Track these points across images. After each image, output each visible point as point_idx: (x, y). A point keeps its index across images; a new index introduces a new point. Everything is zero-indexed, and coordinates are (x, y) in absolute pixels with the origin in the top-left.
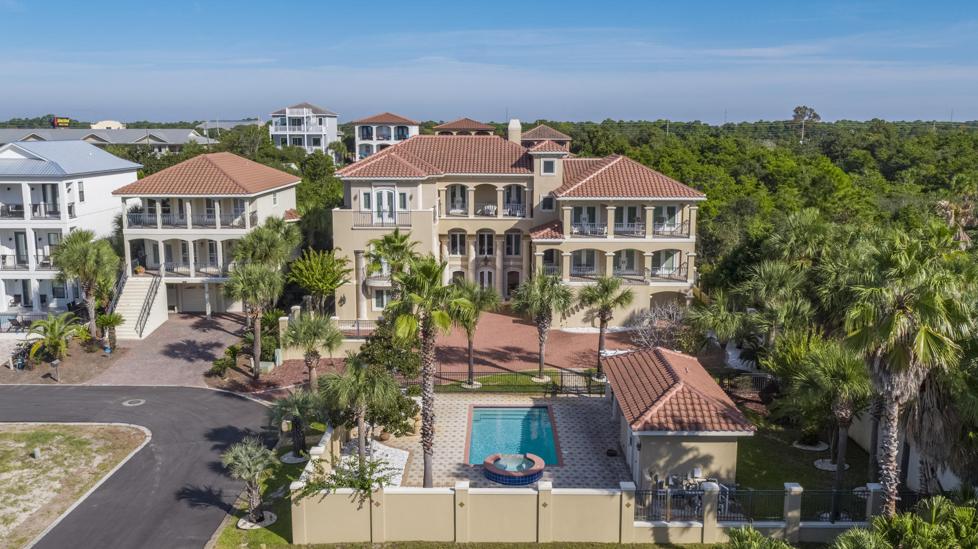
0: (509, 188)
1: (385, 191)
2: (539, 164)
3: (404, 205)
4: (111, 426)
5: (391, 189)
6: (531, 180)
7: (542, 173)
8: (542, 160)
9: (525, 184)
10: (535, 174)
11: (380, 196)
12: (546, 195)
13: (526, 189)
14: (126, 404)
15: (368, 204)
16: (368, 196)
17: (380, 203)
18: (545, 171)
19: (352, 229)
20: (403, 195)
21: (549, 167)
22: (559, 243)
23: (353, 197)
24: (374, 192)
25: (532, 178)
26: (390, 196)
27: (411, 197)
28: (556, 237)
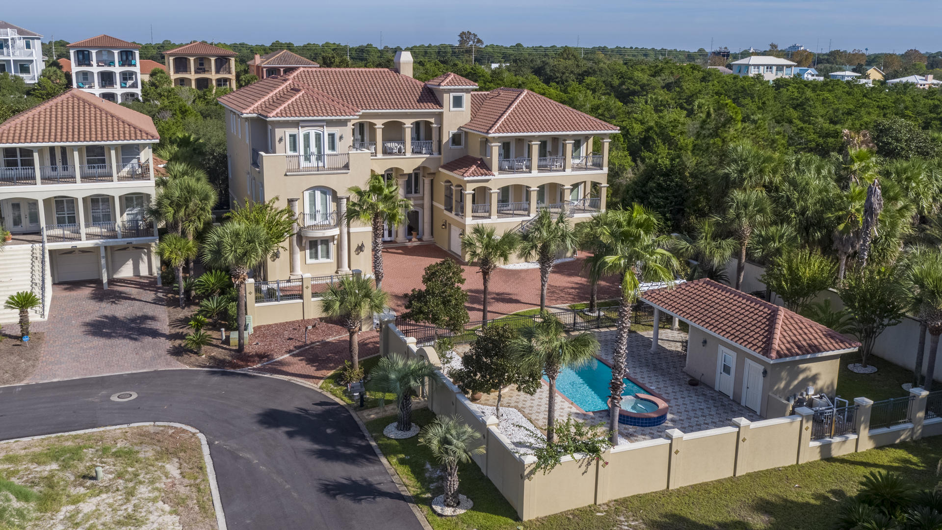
0: (417, 124)
1: (312, 132)
2: (448, 99)
3: (332, 147)
4: (134, 428)
5: (319, 130)
6: (440, 116)
7: (452, 109)
8: (452, 95)
9: (432, 120)
10: (445, 110)
11: (307, 137)
12: (455, 131)
13: (434, 125)
14: (114, 398)
15: (294, 147)
16: (293, 137)
17: (307, 145)
18: (454, 107)
19: (286, 175)
20: (332, 136)
21: (458, 102)
22: (487, 181)
23: (277, 139)
24: (301, 132)
25: (441, 114)
26: (318, 137)
27: (341, 138)
28: (486, 175)
